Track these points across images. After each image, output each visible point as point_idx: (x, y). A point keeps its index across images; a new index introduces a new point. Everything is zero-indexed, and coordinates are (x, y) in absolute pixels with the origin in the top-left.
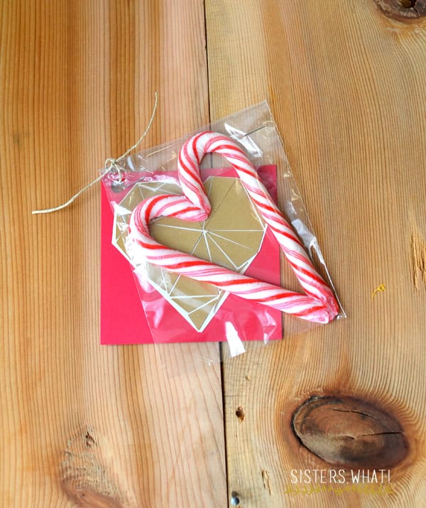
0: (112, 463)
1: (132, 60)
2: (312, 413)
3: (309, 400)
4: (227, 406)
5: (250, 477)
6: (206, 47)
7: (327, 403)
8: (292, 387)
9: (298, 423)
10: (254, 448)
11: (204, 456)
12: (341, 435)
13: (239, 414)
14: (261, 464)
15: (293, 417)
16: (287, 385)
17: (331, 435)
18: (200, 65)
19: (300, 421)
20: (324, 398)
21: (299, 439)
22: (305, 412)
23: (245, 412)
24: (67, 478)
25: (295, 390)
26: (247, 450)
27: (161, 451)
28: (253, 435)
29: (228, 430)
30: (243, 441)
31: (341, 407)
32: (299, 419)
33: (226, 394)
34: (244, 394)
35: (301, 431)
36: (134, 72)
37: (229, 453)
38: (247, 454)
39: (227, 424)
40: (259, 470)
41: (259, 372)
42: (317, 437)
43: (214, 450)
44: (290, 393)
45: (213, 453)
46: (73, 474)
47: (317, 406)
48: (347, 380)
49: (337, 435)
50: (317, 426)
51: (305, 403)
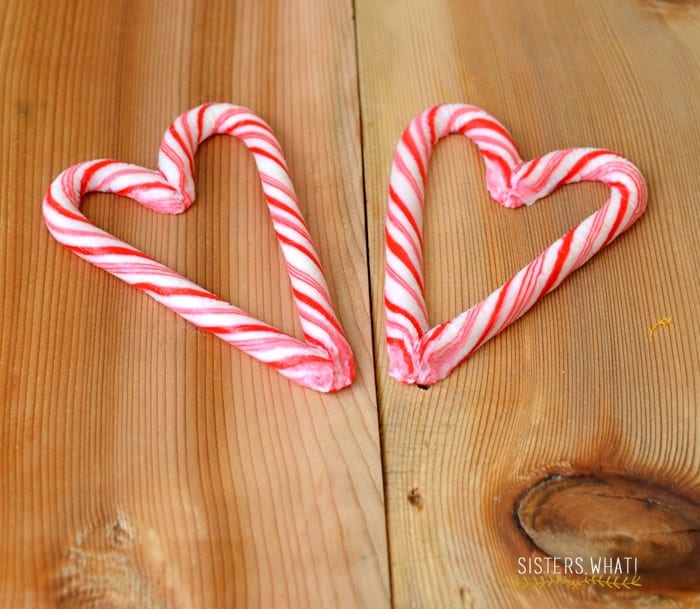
0: (164, 571)
1: (231, 24)
2: (552, 499)
3: (545, 480)
4: (390, 488)
5: (438, 598)
6: (354, 18)
7: (579, 484)
8: (512, 459)
9: (526, 515)
10: (444, 552)
11: (347, 562)
12: (610, 533)
13: (413, 499)
14: (457, 577)
15: (516, 506)
16: (503, 458)
17: (591, 534)
18: (344, 37)
19: (531, 510)
20: (573, 477)
21: (528, 539)
22: (538, 497)
23: (426, 497)
24: (70, 594)
25: (518, 464)
26: (430, 555)
27: (261, 553)
28: (441, 530)
29: (392, 524)
30: (423, 541)
31: (606, 490)
32: (528, 507)
33: (388, 470)
34: (423, 469)
35: (534, 526)
36: (233, 39)
37: (395, 559)
38: (431, 561)
39: (392, 515)
40: (454, 587)
41: (450, 436)
42: (565, 536)
43: (367, 551)
44: (509, 468)
45: (364, 558)
46: (82, 589)
47: (561, 489)
48: (615, 451)
49: (601, 535)
50: (565, 519)
51: (537, 484)
